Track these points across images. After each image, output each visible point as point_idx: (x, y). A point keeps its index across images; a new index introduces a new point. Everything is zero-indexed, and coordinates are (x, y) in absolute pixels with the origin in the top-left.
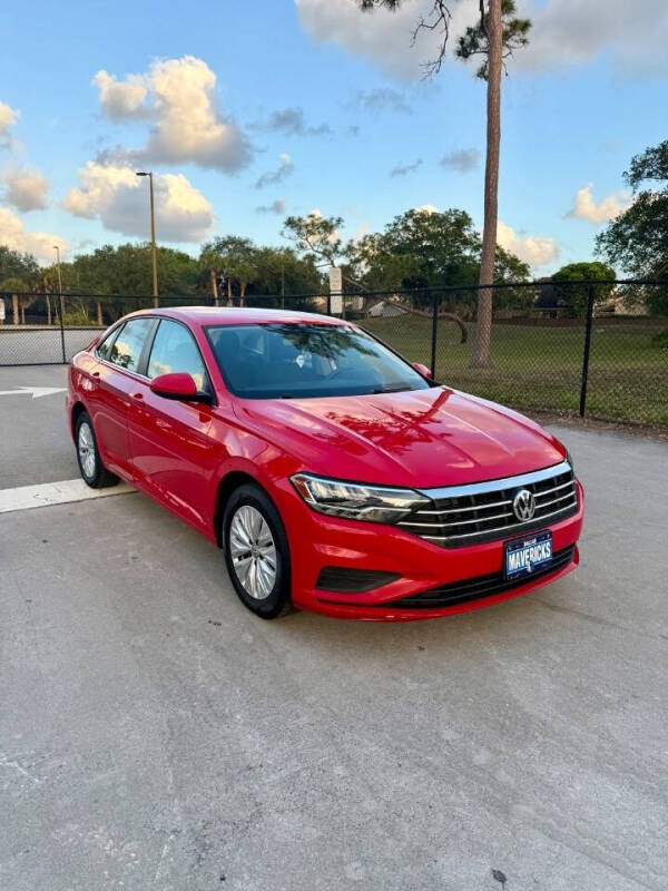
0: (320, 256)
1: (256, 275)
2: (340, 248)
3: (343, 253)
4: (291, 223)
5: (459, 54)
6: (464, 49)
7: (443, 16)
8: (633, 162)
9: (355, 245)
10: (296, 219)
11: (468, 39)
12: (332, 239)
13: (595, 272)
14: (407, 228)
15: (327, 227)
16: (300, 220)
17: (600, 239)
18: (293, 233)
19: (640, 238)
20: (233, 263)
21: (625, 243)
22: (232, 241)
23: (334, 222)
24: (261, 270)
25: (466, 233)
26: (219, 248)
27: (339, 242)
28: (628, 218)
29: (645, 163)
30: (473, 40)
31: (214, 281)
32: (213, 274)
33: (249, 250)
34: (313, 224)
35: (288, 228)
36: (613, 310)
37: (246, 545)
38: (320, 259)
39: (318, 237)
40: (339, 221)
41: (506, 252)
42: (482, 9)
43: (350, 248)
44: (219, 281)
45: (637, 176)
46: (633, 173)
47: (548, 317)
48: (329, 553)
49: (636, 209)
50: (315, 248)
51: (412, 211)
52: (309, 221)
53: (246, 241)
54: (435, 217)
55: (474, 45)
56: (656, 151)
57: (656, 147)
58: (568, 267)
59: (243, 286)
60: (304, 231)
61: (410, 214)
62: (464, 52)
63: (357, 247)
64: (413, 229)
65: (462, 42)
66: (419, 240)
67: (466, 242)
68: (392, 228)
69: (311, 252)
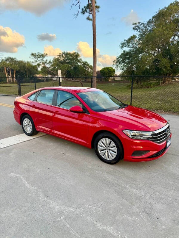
0: (41, 64)
1: (19, 68)
2: (47, 62)
3: (48, 63)
4: (32, 54)
5: (82, 13)
6: (83, 11)
7: (79, 2)
8: (121, 43)
9: (51, 61)
10: (34, 53)
11: (84, 9)
12: (45, 59)
13: (110, 70)
14: (63, 57)
15: (43, 56)
16: (35, 54)
17: (114, 61)
18: (33, 57)
19: (123, 62)
20: (11, 65)
21: (120, 63)
22: (10, 58)
23: (45, 55)
24: (20, 67)
25: (79, 59)
26: (6, 60)
27: (47, 60)
28: (121, 57)
29: (124, 43)
30: (86, 10)
31: (6, 70)
32: (5, 68)
33: (16, 61)
34: (39, 55)
35: (32, 56)
36: (115, 79)
37: (104, 147)
38: (42, 65)
39: (40, 59)
40: (46, 54)
41: (89, 64)
42: (89, 2)
43: (50, 62)
44: (7, 70)
45: (122, 47)
46: (121, 46)
47: (100, 81)
48: (135, 147)
49: (122, 54)
50: (40, 62)
51: (64, 52)
52: (38, 54)
53: (15, 59)
54: (70, 54)
55: (86, 11)
56: (127, 41)
57: (126, 40)
58: (104, 68)
59: (15, 71)
60: (36, 57)
61: (64, 53)
62: (83, 12)
63: (52, 62)
64: (65, 57)
65: (83, 10)
66: (67, 60)
67: (79, 61)
68: (59, 56)
69: (39, 63)
